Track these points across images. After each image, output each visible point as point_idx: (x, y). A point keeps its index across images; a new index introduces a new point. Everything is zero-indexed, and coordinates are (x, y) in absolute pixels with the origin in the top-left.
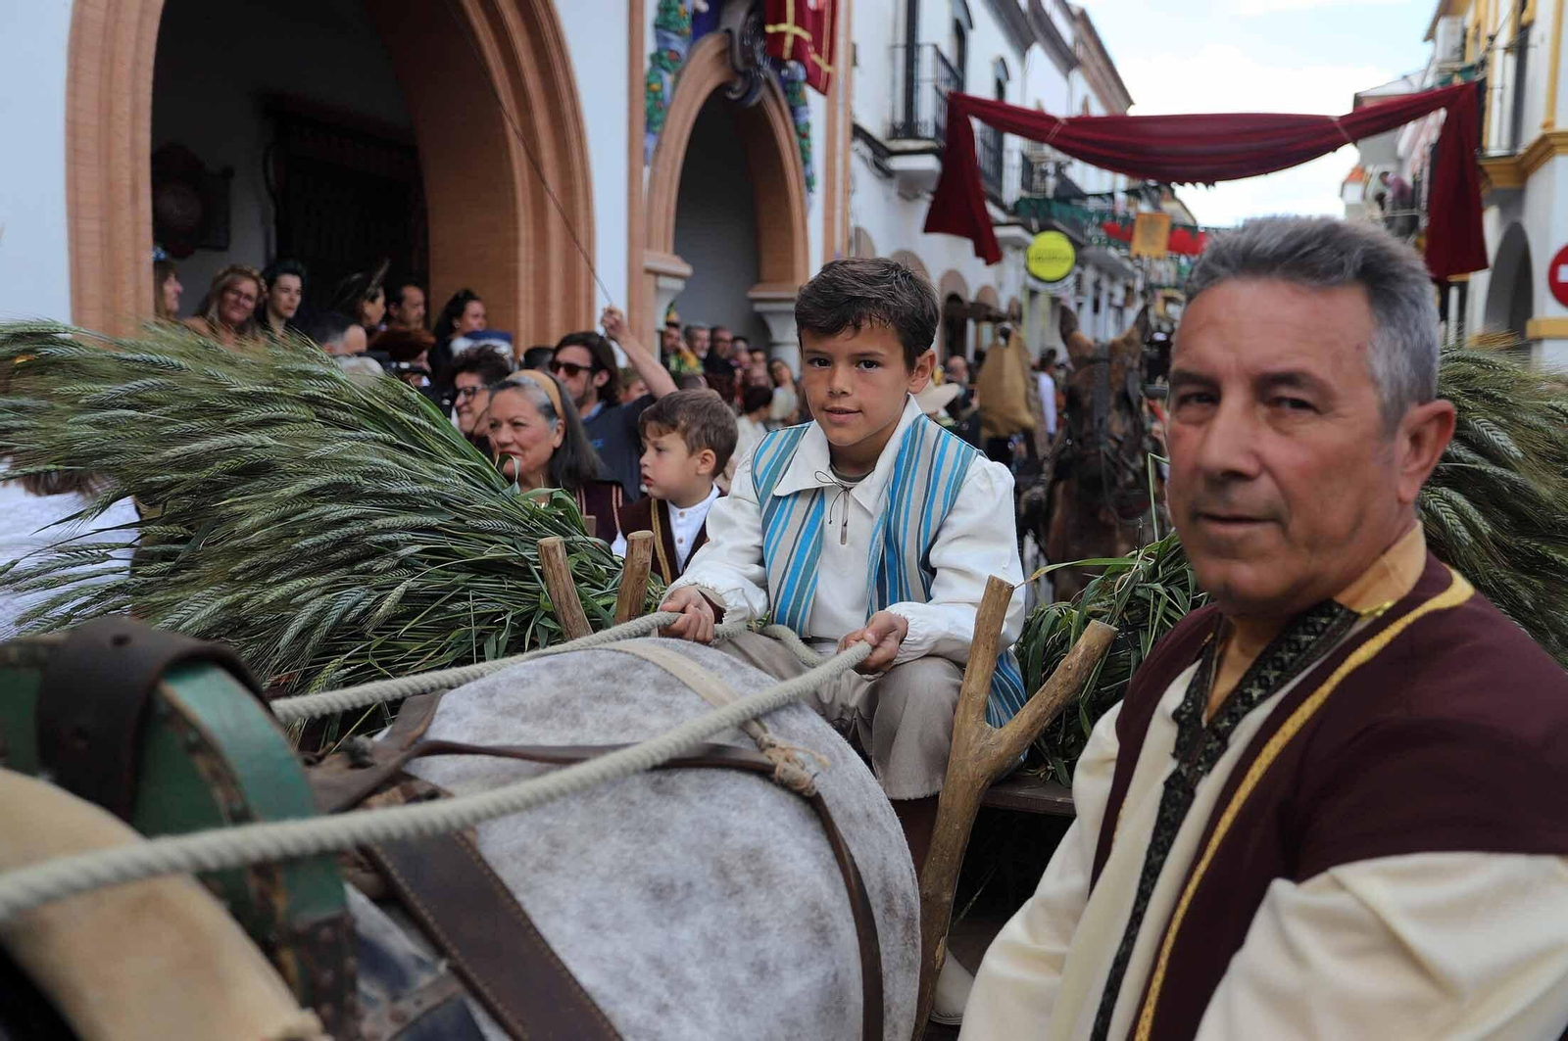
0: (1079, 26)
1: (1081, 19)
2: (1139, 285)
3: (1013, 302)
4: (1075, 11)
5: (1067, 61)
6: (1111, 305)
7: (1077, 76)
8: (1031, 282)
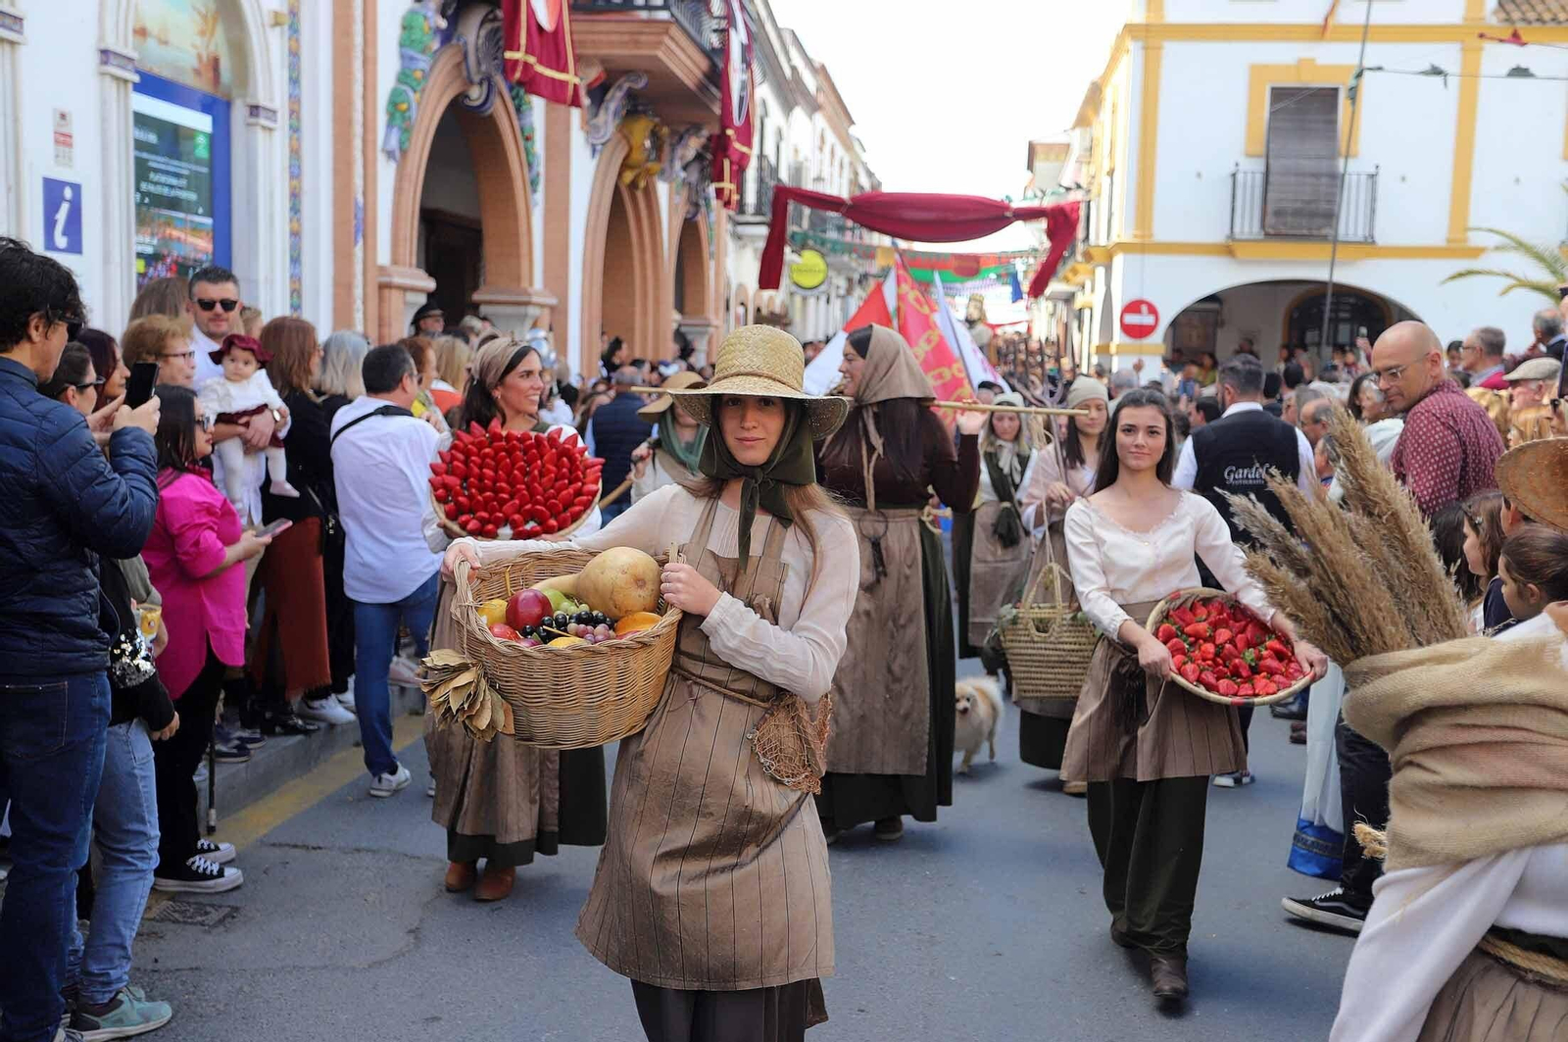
0: (821, 78)
1: (821, 72)
2: (856, 277)
3: (783, 304)
4: (817, 65)
5: (814, 107)
6: (838, 296)
7: (819, 117)
8: (794, 288)
